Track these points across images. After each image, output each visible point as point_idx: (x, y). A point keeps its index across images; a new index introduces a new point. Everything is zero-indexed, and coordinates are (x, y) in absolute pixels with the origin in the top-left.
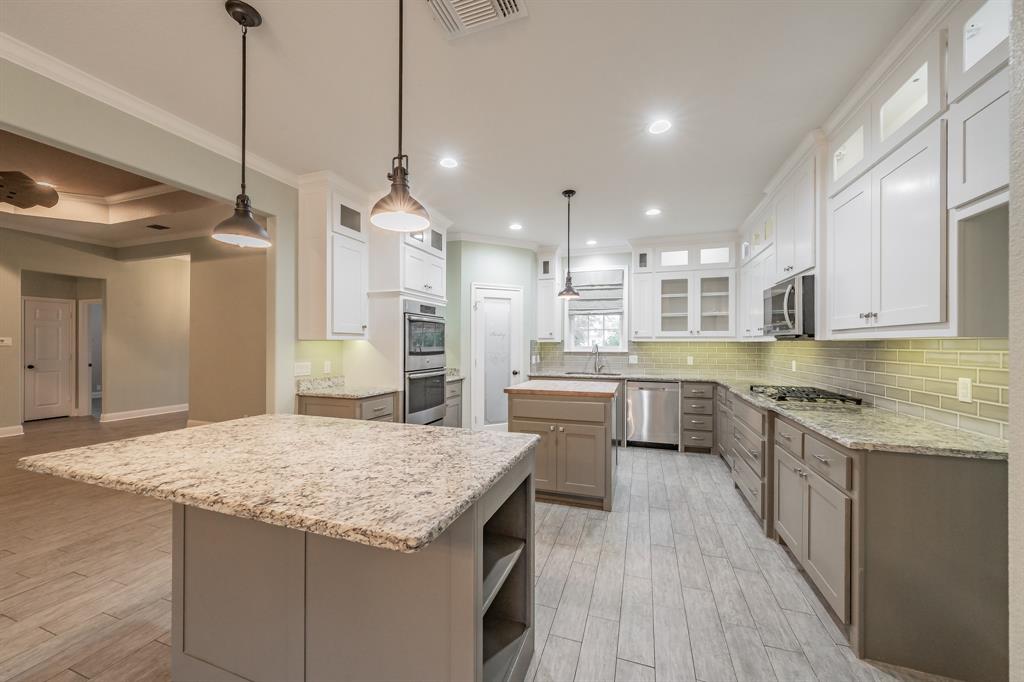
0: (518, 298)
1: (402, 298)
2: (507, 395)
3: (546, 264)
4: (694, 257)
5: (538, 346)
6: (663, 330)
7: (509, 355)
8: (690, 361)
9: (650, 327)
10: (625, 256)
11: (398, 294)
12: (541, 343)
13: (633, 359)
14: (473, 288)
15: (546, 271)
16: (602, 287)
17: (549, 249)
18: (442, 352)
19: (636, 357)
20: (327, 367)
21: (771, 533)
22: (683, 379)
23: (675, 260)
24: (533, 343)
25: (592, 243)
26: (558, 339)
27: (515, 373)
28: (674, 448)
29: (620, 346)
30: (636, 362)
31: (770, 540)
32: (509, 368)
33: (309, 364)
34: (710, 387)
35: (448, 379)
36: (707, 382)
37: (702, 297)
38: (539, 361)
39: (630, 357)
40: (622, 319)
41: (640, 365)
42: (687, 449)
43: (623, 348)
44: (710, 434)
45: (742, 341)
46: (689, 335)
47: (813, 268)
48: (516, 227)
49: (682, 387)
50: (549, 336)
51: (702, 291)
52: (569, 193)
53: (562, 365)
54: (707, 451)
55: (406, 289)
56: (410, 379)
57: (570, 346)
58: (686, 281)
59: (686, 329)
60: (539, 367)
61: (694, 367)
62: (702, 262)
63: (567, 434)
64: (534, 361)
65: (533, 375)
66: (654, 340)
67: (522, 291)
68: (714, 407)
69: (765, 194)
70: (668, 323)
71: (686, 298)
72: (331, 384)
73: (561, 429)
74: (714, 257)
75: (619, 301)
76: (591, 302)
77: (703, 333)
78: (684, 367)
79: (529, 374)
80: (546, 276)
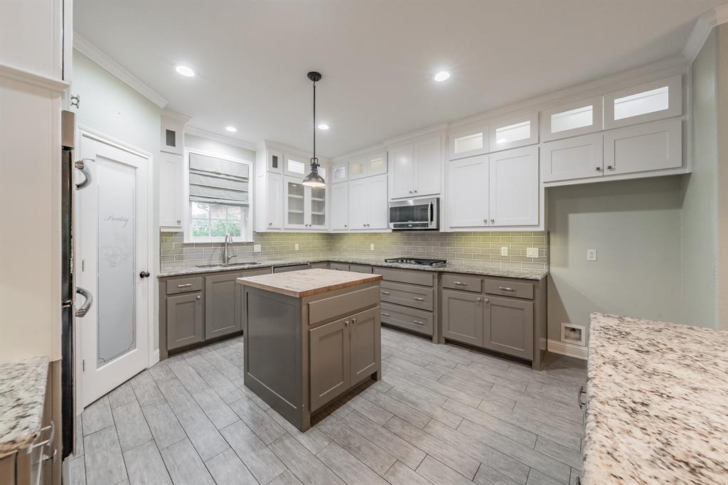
6: (289, 223)
7: (134, 249)
13: (258, 248)
15: (170, 143)
16: (228, 178)
19: (260, 246)
27: (143, 275)
30: (260, 251)
32: (134, 267)
37: (312, 201)
39: (255, 246)
40: (245, 211)
43: (246, 237)
46: (305, 227)
47: (438, 194)
51: (312, 197)
52: (315, 76)
53: (181, 258)
58: (303, 186)
59: (303, 223)
61: (299, 252)
63: (357, 324)
66: (282, 231)
67: (151, 161)
70: (292, 218)
71: (303, 199)
73: (354, 320)
75: (244, 194)
76: (216, 190)
77: (314, 227)
78: (294, 252)
79: (160, 275)
80: (170, 149)
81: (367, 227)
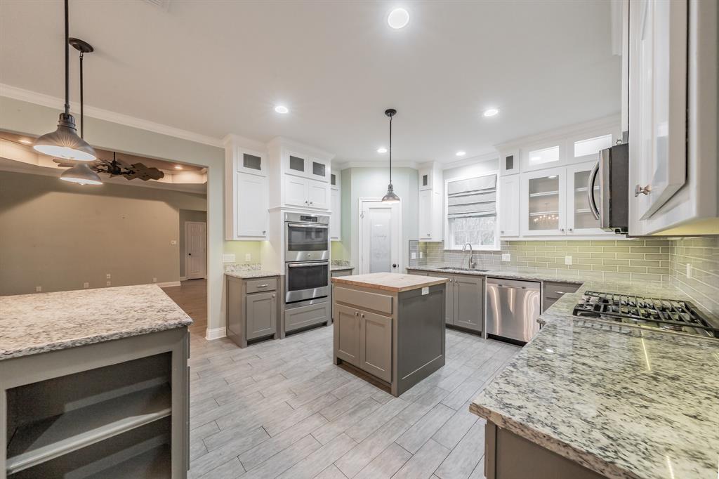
0: (397, 207)
1: (282, 212)
3: (425, 177)
4: (567, 151)
5: (418, 245)
6: (530, 229)
7: (390, 252)
8: (569, 260)
10: (492, 162)
11: (279, 209)
12: (426, 243)
13: (506, 257)
14: (360, 201)
15: (425, 183)
16: (477, 193)
17: (427, 165)
18: (326, 249)
19: (509, 255)
20: (248, 257)
22: (545, 279)
23: (542, 159)
24: (411, 242)
25: (461, 154)
27: (395, 266)
29: (495, 246)
30: (509, 260)
32: (390, 262)
33: (234, 255)
35: (331, 268)
37: (576, 193)
39: (503, 255)
40: (495, 221)
41: (514, 263)
43: (497, 246)
46: (560, 233)
48: (381, 150)
49: (544, 287)
50: (427, 237)
51: (576, 187)
52: (391, 112)
53: (443, 260)
55: (286, 205)
56: (289, 267)
57: (451, 245)
58: (556, 178)
59: (556, 228)
60: (422, 262)
61: (572, 267)
62: (577, 156)
63: (366, 320)
64: (412, 257)
65: (411, 268)
66: (521, 239)
70: (536, 222)
71: (557, 196)
72: (249, 268)
73: (362, 315)
75: (492, 204)
76: (467, 206)
77: (578, 231)
78: (565, 267)
79: (408, 267)
80: (426, 187)
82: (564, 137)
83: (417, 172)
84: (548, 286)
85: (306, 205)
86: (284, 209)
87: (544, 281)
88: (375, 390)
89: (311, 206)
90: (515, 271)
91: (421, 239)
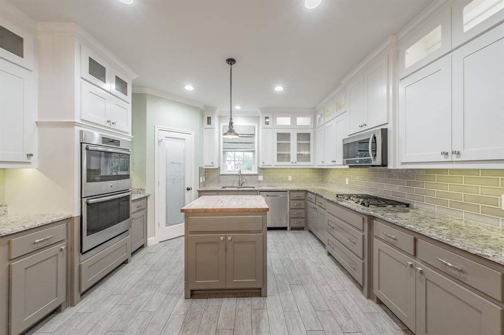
0: (191, 139)
1: (77, 129)
2: (183, 213)
3: (209, 119)
4: (294, 121)
5: (204, 171)
6: (278, 161)
7: (184, 177)
8: (290, 178)
9: (271, 160)
10: (256, 118)
11: (73, 124)
12: (206, 169)
13: (260, 178)
14: (157, 129)
15: (209, 122)
16: (243, 136)
17: (212, 109)
18: (128, 177)
19: (262, 176)
21: (370, 296)
22: (290, 189)
23: (284, 121)
24: (201, 169)
25: (238, 108)
26: (216, 167)
27: (188, 189)
28: (285, 229)
30: (262, 179)
31: (370, 301)
32: (184, 185)
34: (303, 193)
36: (302, 191)
37: (298, 144)
38: (204, 180)
39: (259, 176)
40: (254, 155)
41: (265, 181)
42: (292, 229)
43: (254, 171)
44: (304, 219)
45: (317, 167)
46: (291, 164)
47: (387, 124)
48: (189, 88)
49: (289, 194)
50: (211, 165)
51: (297, 140)
53: (219, 182)
54: (302, 229)
55: (82, 120)
56: (88, 204)
57: (224, 171)
58: (289, 134)
59: (290, 161)
60: (204, 184)
61: (292, 182)
62: (298, 124)
63: (234, 242)
64: (201, 181)
65: (200, 190)
66: (273, 167)
67: (193, 134)
68: (306, 204)
69: (341, 84)
70: (280, 157)
71: (290, 144)
73: (229, 238)
74: (303, 121)
75: (252, 144)
76: (236, 144)
77: (298, 163)
78: (288, 182)
79: (198, 189)
80: (209, 126)
81: (334, 163)
82: (293, 113)
83: (202, 113)
84: (292, 193)
85: (108, 125)
86: (79, 125)
87: (289, 191)
88: (247, 301)
89: (113, 126)
90: (265, 186)
91: (205, 166)
